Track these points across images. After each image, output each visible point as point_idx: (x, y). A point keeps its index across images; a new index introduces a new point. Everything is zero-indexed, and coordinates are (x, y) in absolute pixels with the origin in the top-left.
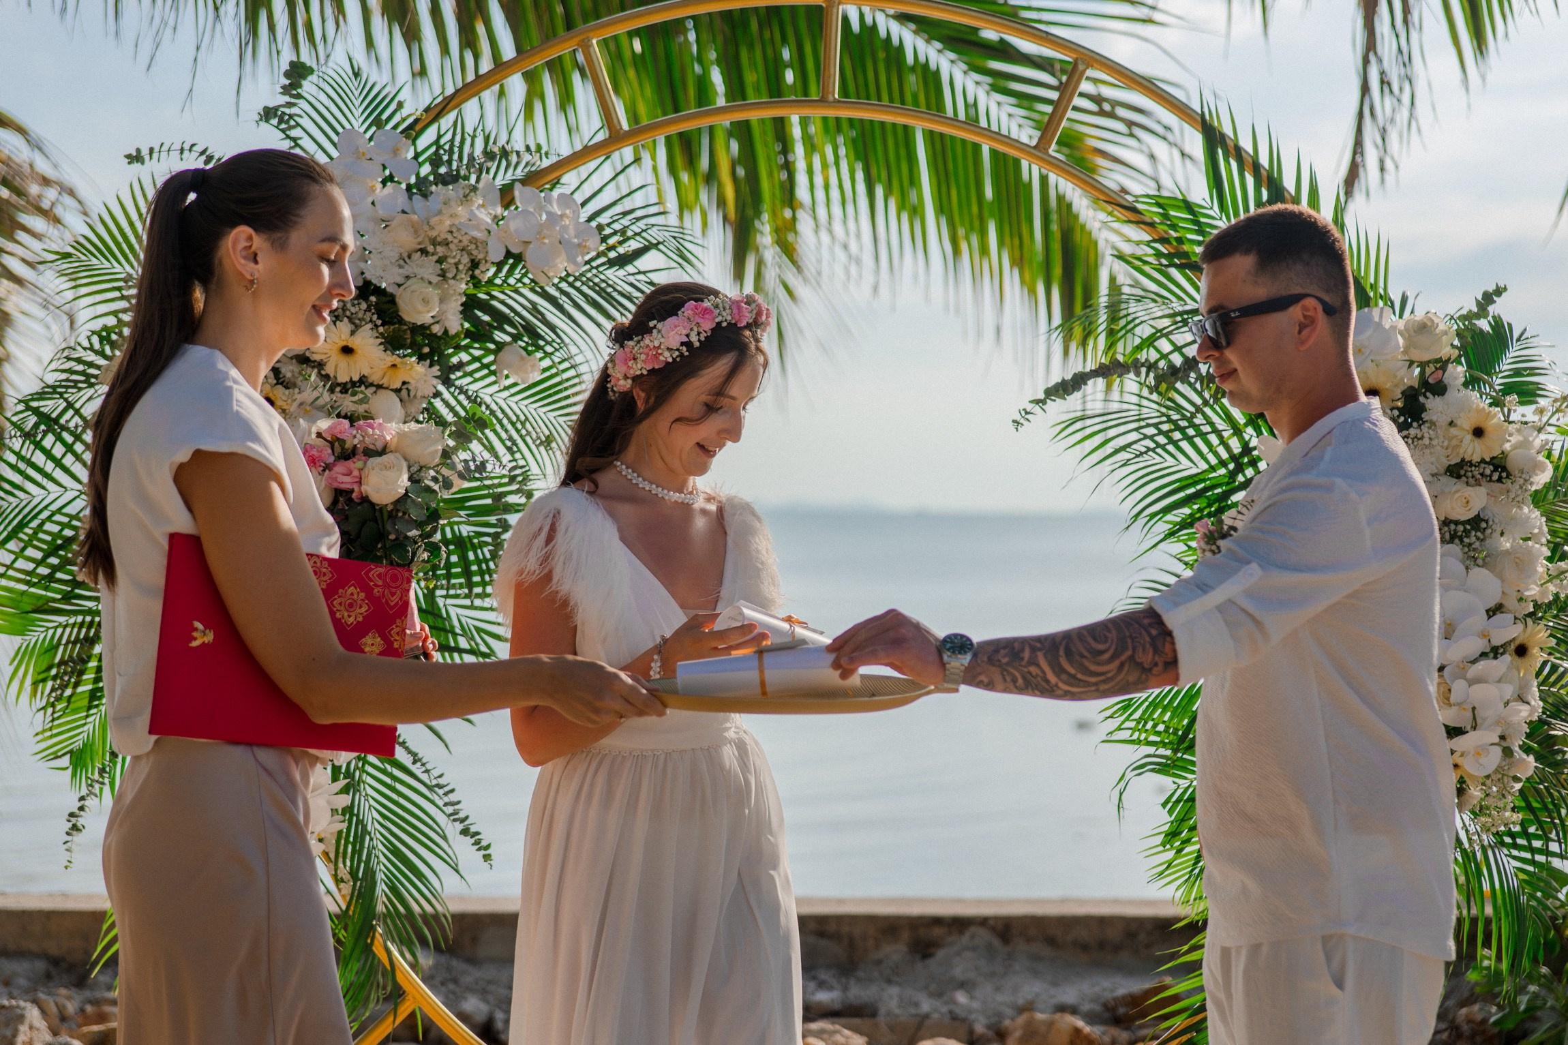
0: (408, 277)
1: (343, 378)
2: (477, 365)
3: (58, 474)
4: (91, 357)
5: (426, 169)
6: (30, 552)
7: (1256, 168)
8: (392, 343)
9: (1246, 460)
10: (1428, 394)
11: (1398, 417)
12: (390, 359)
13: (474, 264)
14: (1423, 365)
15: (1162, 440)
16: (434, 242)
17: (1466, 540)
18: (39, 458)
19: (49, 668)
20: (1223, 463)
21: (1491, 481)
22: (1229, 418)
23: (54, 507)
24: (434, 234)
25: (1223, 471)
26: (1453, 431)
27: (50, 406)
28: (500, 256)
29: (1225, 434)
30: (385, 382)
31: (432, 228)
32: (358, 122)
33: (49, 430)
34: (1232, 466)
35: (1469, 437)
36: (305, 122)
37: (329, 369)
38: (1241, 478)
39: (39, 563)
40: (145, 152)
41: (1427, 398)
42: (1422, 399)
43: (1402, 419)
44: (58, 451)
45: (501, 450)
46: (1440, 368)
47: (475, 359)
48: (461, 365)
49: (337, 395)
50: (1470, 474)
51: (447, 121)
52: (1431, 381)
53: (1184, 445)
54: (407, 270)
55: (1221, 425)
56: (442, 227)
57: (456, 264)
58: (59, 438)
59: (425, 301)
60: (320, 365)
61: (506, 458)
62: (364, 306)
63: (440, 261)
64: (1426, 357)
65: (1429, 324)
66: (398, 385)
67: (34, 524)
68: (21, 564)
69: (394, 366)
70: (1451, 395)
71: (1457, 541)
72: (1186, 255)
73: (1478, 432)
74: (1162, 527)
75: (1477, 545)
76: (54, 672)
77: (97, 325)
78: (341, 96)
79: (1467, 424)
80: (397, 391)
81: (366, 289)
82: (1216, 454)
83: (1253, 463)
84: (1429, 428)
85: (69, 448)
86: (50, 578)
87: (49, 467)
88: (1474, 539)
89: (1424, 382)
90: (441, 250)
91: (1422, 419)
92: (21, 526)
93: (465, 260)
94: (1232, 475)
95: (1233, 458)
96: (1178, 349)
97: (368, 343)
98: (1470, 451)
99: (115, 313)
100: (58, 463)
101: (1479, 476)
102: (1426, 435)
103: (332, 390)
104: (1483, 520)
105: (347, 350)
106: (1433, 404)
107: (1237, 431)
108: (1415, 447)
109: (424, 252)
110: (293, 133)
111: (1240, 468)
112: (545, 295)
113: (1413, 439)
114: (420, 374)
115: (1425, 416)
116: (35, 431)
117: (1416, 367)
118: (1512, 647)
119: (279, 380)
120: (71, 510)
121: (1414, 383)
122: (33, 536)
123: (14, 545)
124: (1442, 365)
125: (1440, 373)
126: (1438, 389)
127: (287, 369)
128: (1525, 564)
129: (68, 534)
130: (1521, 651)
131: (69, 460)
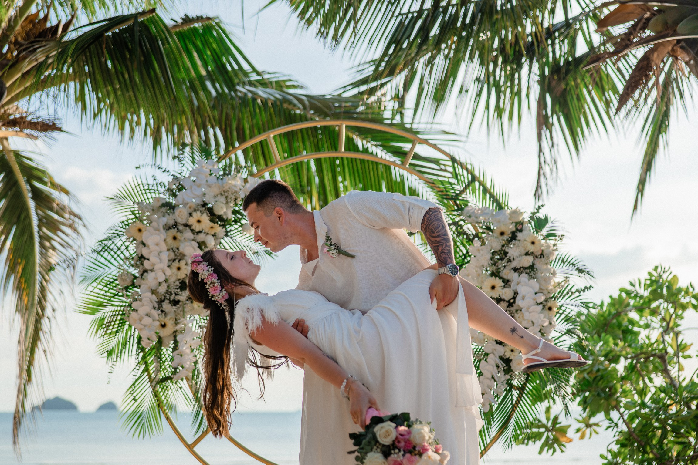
0: (216, 201)
1: (197, 230)
2: (236, 231)
3: (109, 265)
4: (119, 229)
5: (221, 172)
6: (100, 287)
7: (467, 170)
8: (212, 221)
9: (467, 255)
10: (518, 232)
11: (509, 239)
12: (212, 224)
13: (236, 199)
14: (516, 224)
16: (224, 192)
18: (103, 260)
19: (103, 324)
23: (109, 273)
24: (224, 189)
25: (461, 258)
26: (525, 242)
27: (108, 243)
30: (209, 232)
31: (224, 187)
33: (106, 250)
34: (463, 257)
35: (530, 244)
37: (193, 228)
38: (466, 261)
39: (101, 290)
40: (141, 166)
42: (516, 234)
44: (109, 257)
47: (236, 229)
48: (231, 231)
49: (195, 235)
52: (519, 228)
54: (216, 199)
56: (226, 188)
57: (231, 198)
58: (109, 253)
59: (222, 208)
60: (191, 226)
62: (204, 208)
63: (226, 197)
64: (516, 221)
65: (516, 211)
66: (213, 233)
67: (101, 278)
68: (96, 290)
69: (212, 227)
70: (524, 232)
72: (448, 195)
73: (533, 243)
75: (533, 276)
76: (104, 326)
77: (121, 220)
79: (530, 240)
80: (213, 235)
81: (204, 205)
83: (470, 256)
84: (518, 241)
85: (112, 257)
86: (105, 295)
87: (106, 263)
89: (517, 230)
90: (226, 194)
92: (96, 279)
93: (234, 197)
94: (463, 259)
95: (463, 255)
97: (205, 218)
98: (530, 248)
99: (127, 216)
100: (109, 261)
102: (517, 244)
103: (194, 234)
105: (199, 221)
106: (519, 235)
109: (221, 194)
111: (465, 258)
114: (219, 230)
115: (517, 238)
116: (101, 251)
117: (514, 224)
118: (547, 307)
119: (179, 230)
120: (114, 273)
121: (514, 229)
122: (101, 281)
123: (95, 284)
124: (522, 223)
125: (521, 226)
126: (521, 231)
127: (181, 228)
128: (547, 280)
129: (112, 280)
130: (550, 309)
131: (112, 260)
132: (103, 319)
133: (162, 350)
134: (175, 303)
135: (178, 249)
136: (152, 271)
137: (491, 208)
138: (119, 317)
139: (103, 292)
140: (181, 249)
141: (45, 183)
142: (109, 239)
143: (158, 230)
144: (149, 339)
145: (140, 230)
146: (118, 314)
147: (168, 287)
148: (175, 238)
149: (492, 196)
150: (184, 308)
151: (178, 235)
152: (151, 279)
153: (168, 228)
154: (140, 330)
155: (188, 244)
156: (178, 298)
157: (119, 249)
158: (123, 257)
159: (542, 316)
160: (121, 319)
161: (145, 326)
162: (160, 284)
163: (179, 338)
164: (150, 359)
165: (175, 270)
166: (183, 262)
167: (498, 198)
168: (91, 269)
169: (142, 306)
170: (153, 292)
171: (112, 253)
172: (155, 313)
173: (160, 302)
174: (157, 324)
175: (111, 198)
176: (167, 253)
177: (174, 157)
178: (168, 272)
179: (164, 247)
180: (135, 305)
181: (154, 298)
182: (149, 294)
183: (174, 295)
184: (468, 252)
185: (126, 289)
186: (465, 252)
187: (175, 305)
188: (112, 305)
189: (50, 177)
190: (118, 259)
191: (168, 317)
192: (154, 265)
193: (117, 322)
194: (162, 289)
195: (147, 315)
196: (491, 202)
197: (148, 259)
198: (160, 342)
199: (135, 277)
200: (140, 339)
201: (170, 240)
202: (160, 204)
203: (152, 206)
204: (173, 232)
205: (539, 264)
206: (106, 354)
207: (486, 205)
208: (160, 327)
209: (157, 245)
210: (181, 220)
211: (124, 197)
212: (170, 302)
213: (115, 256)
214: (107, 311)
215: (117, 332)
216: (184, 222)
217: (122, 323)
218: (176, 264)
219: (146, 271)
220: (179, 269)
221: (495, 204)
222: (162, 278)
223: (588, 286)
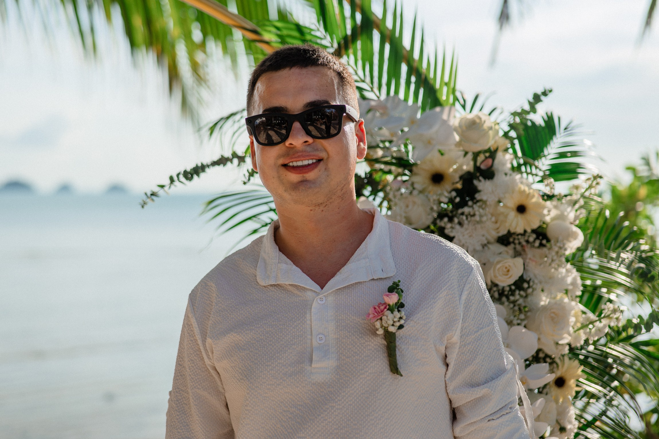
10: (481, 178)
11: (455, 197)
14: (476, 155)
17: (512, 298)
21: (533, 246)
26: (501, 207)
35: (513, 214)
41: (480, 181)
42: (475, 182)
43: (458, 200)
46: (490, 157)
50: (517, 242)
52: (483, 167)
64: (477, 148)
65: (478, 121)
70: (499, 178)
71: (504, 299)
73: (521, 209)
75: (521, 301)
79: (512, 202)
84: (480, 207)
88: (517, 297)
89: (478, 170)
91: (475, 198)
98: (514, 225)
101: (524, 243)
102: (477, 213)
104: (525, 281)
106: (482, 185)
108: (469, 222)
113: (467, 216)
115: (478, 196)
117: (470, 156)
121: (470, 169)
124: (492, 154)
125: (490, 161)
126: (488, 174)
130: (560, 383)
137: (410, 102)
149: (413, 70)
167: (432, 75)
196: (413, 87)
207: (397, 92)
221: (421, 91)
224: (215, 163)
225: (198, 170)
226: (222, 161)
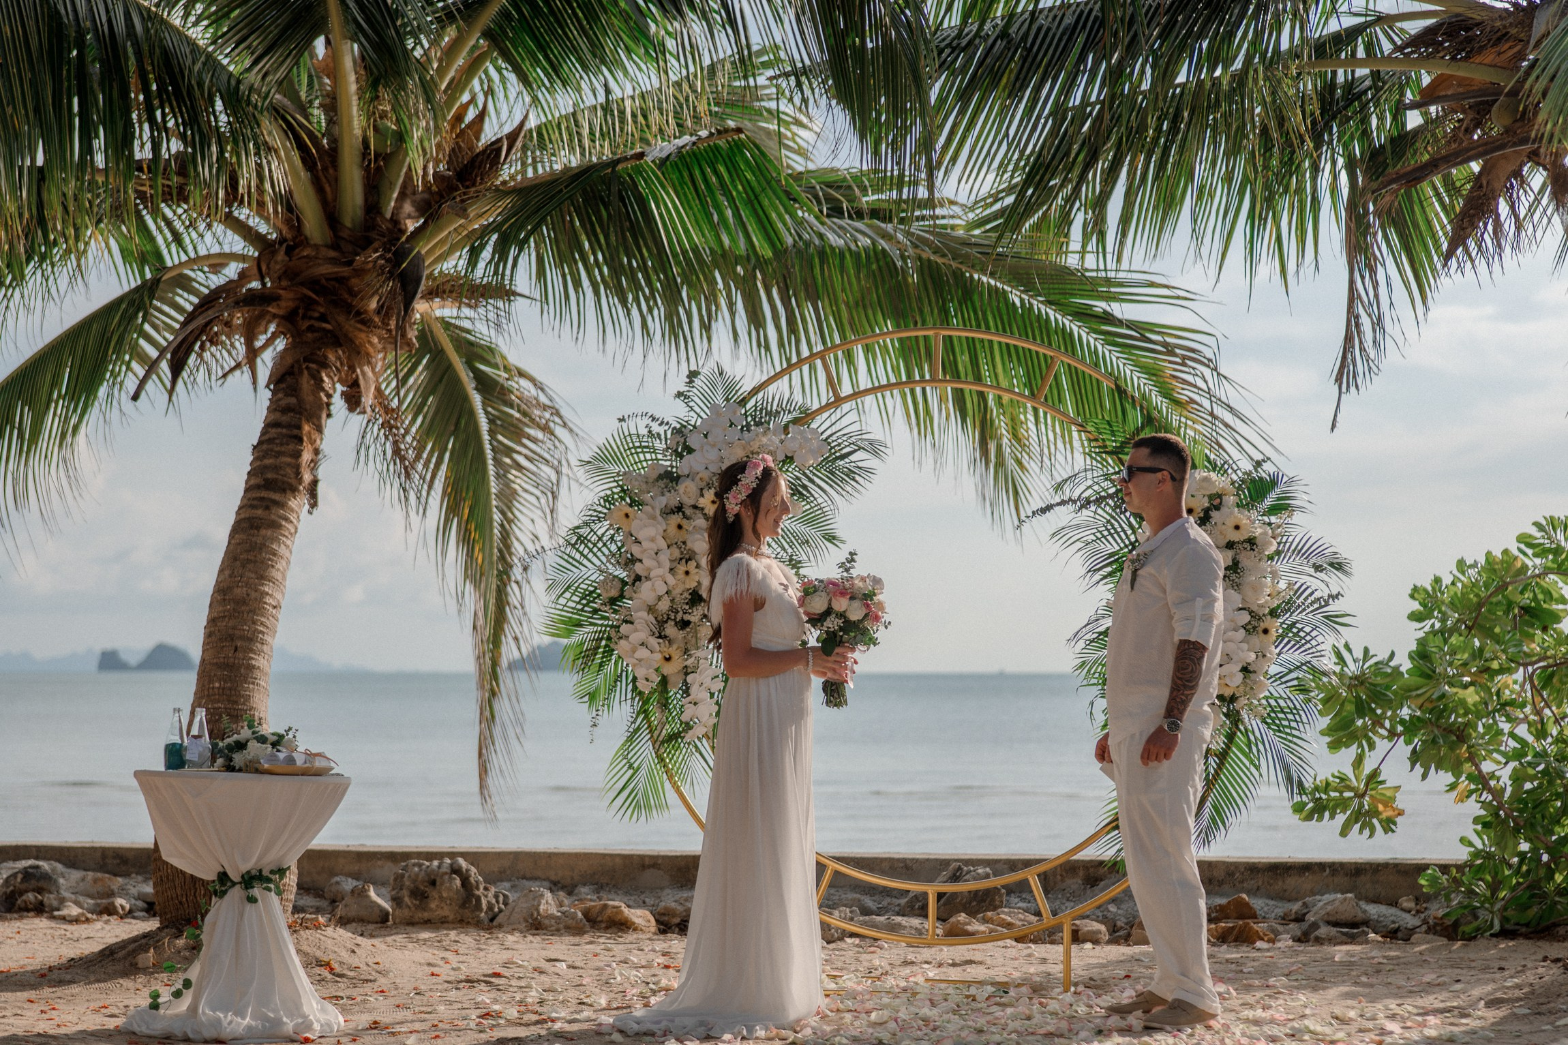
3: (585, 562)
4: (600, 509)
5: (749, 419)
6: (575, 598)
10: (1213, 510)
14: (1210, 497)
15: (1099, 535)
16: (753, 453)
18: (578, 556)
19: (580, 654)
20: (1126, 546)
22: (1131, 526)
23: (587, 577)
26: (1225, 527)
27: (583, 532)
28: (783, 457)
29: (1129, 532)
32: (720, 400)
33: (582, 542)
35: (1233, 530)
36: (696, 399)
37: (706, 511)
39: (578, 603)
40: (626, 417)
41: (1213, 512)
42: (1211, 512)
44: (586, 551)
45: (786, 546)
46: (1219, 498)
51: (760, 395)
52: (1214, 504)
53: (1109, 538)
55: (1126, 528)
58: (586, 546)
60: (702, 509)
61: (790, 551)
67: (577, 584)
68: (571, 604)
70: (1224, 510)
73: (1237, 527)
74: (1097, 577)
75: (1236, 580)
76: (583, 655)
77: (602, 494)
78: (713, 385)
79: (1231, 523)
82: (1122, 541)
84: (1213, 525)
85: (591, 550)
86: (582, 610)
87: (583, 560)
88: (1234, 577)
89: (1212, 506)
91: (1210, 521)
92: (569, 587)
95: (1131, 543)
96: (1104, 490)
98: (1235, 537)
99: (610, 489)
101: (1241, 547)
102: (1212, 529)
104: (1239, 569)
106: (1214, 514)
107: (1134, 532)
110: (692, 404)
112: (805, 474)
115: (1212, 520)
116: (576, 543)
117: (1206, 498)
118: (1260, 630)
119: (686, 517)
120: (592, 578)
121: (1207, 505)
122: (576, 590)
123: (567, 595)
124: (1220, 496)
125: (1218, 500)
126: (1218, 508)
127: (688, 512)
128: (1257, 589)
129: (591, 589)
130: (1266, 631)
131: (590, 556)
132: (582, 644)
133: (667, 693)
134: (684, 624)
135: (684, 543)
136: (648, 578)
138: (604, 643)
139: (579, 607)
140: (689, 545)
141: (496, 366)
142: (586, 524)
143: (653, 518)
144: (647, 680)
145: (627, 516)
146: (602, 639)
147: (672, 601)
148: (680, 527)
150: (696, 632)
151: (685, 523)
152: (646, 592)
153: (669, 512)
154: (634, 666)
155: (698, 536)
156: (686, 617)
157: (600, 539)
158: (607, 552)
159: (1245, 646)
160: (606, 646)
161: (640, 660)
162: (659, 598)
163: (690, 679)
164: (653, 707)
165: (681, 575)
166: (692, 564)
168: (560, 569)
169: (636, 630)
170: (651, 609)
171: (590, 545)
172: (653, 642)
173: (661, 623)
174: (658, 656)
175: (589, 462)
176: (668, 552)
177: (679, 394)
178: (671, 580)
179: (663, 544)
180: (625, 628)
181: (651, 618)
182: (644, 614)
183: (680, 614)
184: (1137, 541)
185: (612, 601)
186: (1133, 538)
187: (682, 629)
188: (592, 624)
189: (504, 358)
190: (599, 554)
191: (675, 647)
192: (649, 570)
193: (601, 650)
194: (664, 606)
195: (642, 644)
197: (641, 561)
198: (664, 681)
199: (624, 583)
200: (635, 679)
201: (672, 530)
202: (655, 475)
203: (645, 477)
204: (676, 519)
205: (1246, 560)
206: (586, 698)
208: (663, 661)
209: (653, 540)
210: (689, 501)
211: (605, 460)
212: (676, 624)
213: (595, 550)
214: (585, 634)
215: (601, 665)
216: (692, 502)
217: (609, 651)
218: (682, 568)
219: (638, 578)
220: (687, 573)
222: (662, 589)
223: (1334, 592)
224: (1058, 504)
225: (1049, 508)
226: (1063, 503)
